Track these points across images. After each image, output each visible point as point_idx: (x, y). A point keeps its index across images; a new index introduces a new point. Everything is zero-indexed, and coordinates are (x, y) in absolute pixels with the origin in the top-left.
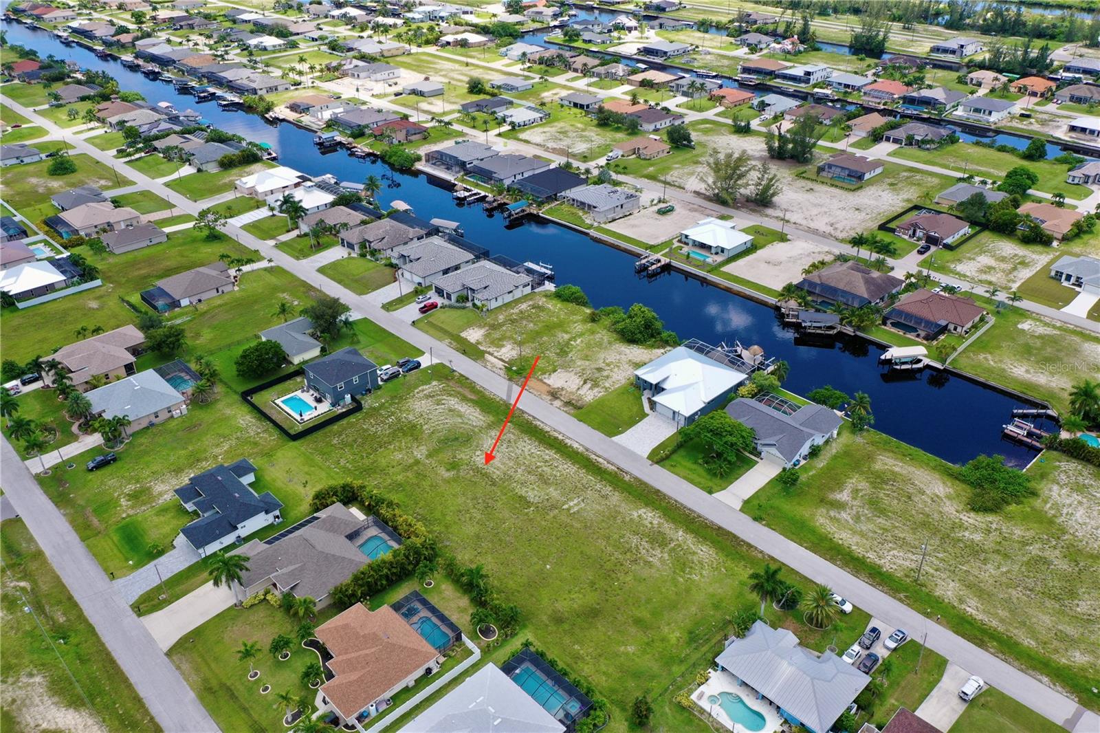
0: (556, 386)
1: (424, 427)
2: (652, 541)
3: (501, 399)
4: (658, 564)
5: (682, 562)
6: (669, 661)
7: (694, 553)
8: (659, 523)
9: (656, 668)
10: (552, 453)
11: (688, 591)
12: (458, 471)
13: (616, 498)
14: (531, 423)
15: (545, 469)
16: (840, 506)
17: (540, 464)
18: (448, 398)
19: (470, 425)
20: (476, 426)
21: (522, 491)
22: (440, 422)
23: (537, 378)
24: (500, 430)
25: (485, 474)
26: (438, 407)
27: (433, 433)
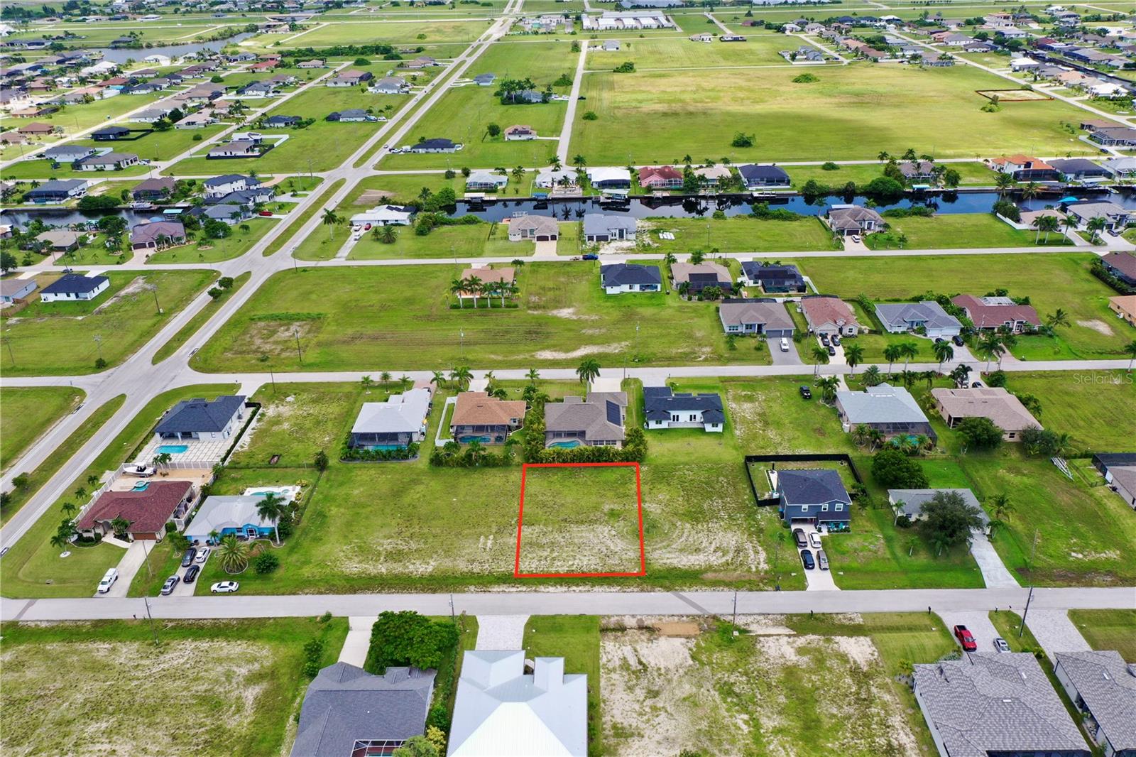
0: (663, 639)
1: (688, 526)
2: (400, 552)
3: (682, 590)
4: (381, 541)
5: (364, 551)
6: (328, 499)
7: (360, 562)
8: (407, 567)
9: (333, 492)
10: (563, 570)
11: (345, 537)
12: (606, 514)
13: (462, 566)
14: (619, 585)
15: (545, 554)
16: (252, 679)
17: (554, 555)
18: (724, 560)
19: (660, 548)
20: (654, 550)
21: (537, 529)
22: (685, 535)
23: (695, 637)
24: (630, 561)
25: (582, 522)
26: (713, 546)
27: (674, 525)
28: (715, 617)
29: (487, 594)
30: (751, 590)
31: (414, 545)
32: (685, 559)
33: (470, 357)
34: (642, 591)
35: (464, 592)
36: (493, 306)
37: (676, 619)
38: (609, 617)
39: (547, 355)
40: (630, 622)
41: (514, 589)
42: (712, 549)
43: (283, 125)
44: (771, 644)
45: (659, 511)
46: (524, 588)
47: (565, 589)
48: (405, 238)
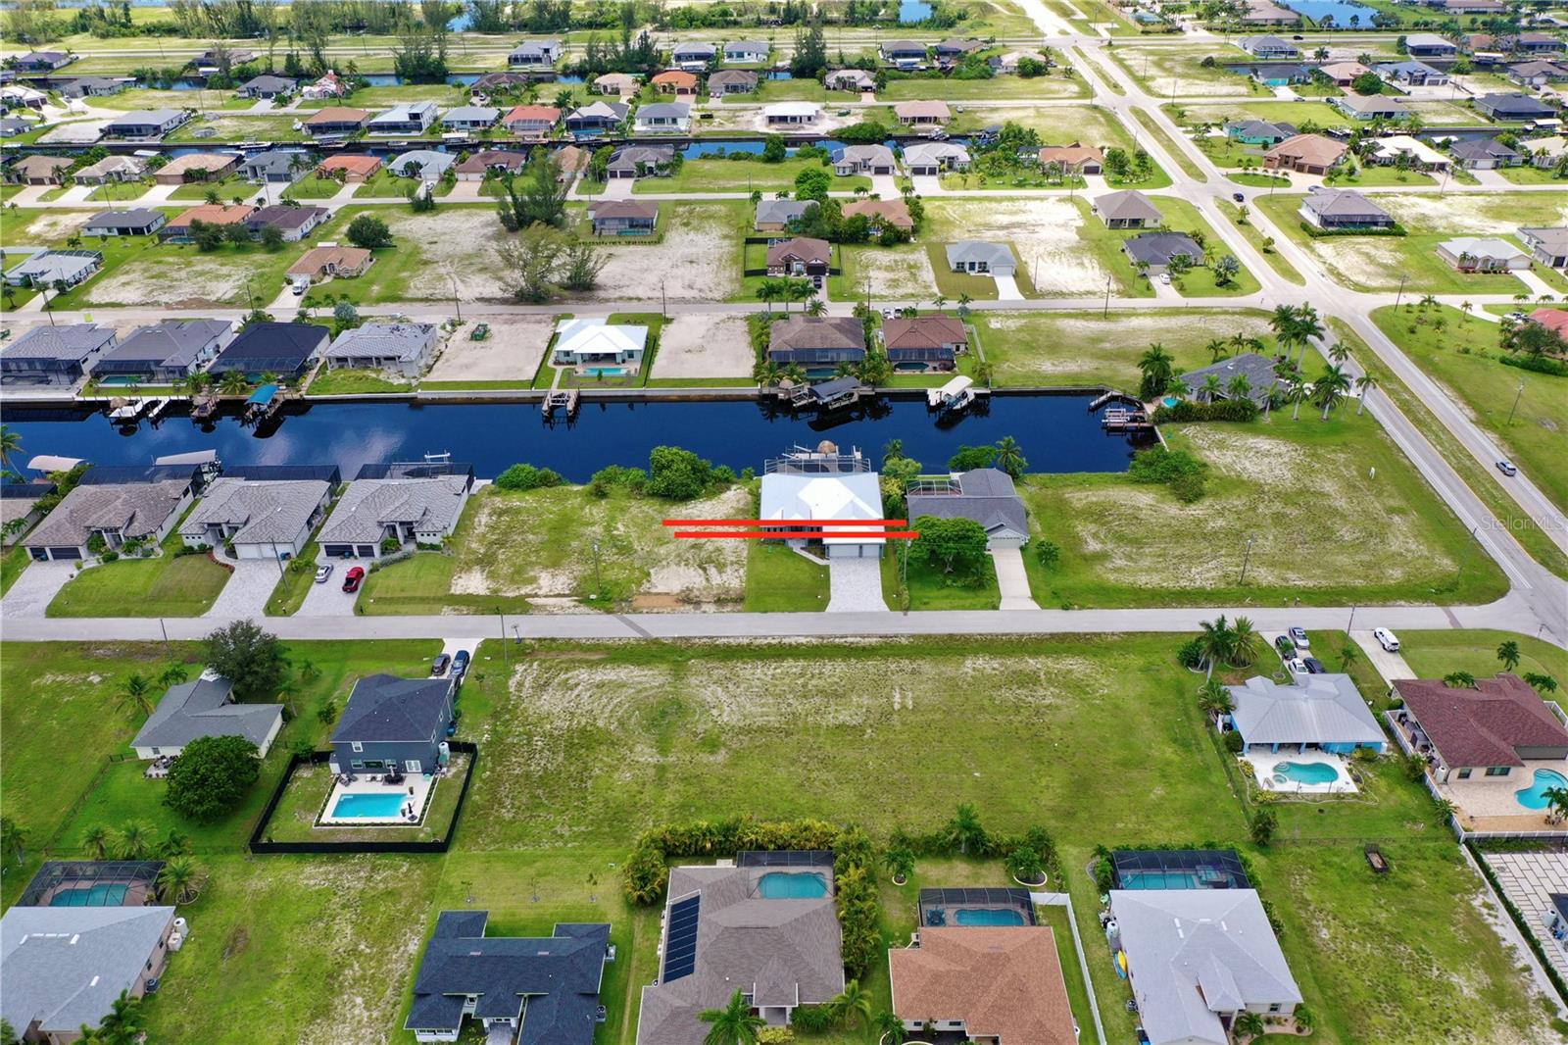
0: (676, 591)
1: (600, 723)
2: (1022, 685)
3: (638, 639)
4: (1059, 701)
5: (1077, 688)
6: (1199, 777)
7: (1070, 671)
8: (1001, 665)
10: (792, 662)
11: (1118, 707)
12: (724, 744)
13: (927, 667)
14: (717, 645)
15: (814, 682)
16: (1104, 556)
17: (800, 681)
18: (569, 675)
19: (652, 688)
20: (662, 686)
21: (830, 720)
22: (610, 707)
23: (640, 594)
24: (697, 673)
25: (761, 730)
26: (576, 692)
27: (621, 724)
28: (610, 613)
30: (553, 640)
32: (622, 675)
34: (688, 639)
35: (912, 636)
41: (850, 640)
45: (638, 748)
47: (786, 641)
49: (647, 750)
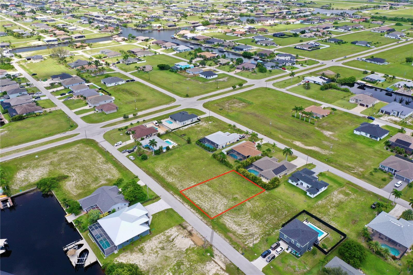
0: (189, 239)
1: (250, 217)
2: (172, 173)
3: (216, 232)
4: (173, 168)
5: (166, 168)
6: (179, 151)
7: (161, 170)
8: (167, 177)
9: (182, 150)
10: (197, 203)
11: (168, 162)
12: (233, 197)
13: (178, 185)
14: (203, 218)
15: (200, 196)
16: (107, 180)
17: (201, 198)
18: (242, 234)
19: (230, 217)
20: (228, 216)
21: (209, 189)
22: (244, 219)
23: (197, 245)
25: (223, 195)
26: (246, 228)
27: (246, 214)
28: (211, 246)
29: (172, 196)
30: (234, 248)
31: (177, 174)
32: (231, 225)
33: (273, 133)
34: (206, 224)
36: (306, 121)
37: (202, 237)
38: (187, 223)
39: (298, 143)
40: (189, 228)
41: (179, 199)
42: (244, 228)
43: (333, 42)
44: (212, 265)
45: (249, 207)
46: (181, 201)
47: (190, 208)
48: (314, 90)
49: (247, 205)
